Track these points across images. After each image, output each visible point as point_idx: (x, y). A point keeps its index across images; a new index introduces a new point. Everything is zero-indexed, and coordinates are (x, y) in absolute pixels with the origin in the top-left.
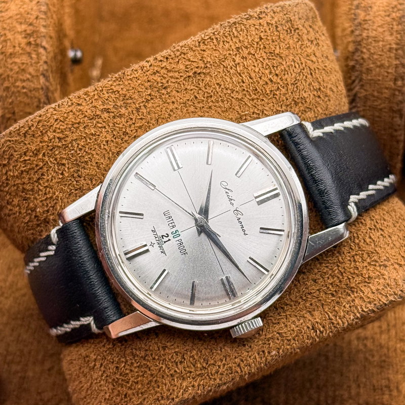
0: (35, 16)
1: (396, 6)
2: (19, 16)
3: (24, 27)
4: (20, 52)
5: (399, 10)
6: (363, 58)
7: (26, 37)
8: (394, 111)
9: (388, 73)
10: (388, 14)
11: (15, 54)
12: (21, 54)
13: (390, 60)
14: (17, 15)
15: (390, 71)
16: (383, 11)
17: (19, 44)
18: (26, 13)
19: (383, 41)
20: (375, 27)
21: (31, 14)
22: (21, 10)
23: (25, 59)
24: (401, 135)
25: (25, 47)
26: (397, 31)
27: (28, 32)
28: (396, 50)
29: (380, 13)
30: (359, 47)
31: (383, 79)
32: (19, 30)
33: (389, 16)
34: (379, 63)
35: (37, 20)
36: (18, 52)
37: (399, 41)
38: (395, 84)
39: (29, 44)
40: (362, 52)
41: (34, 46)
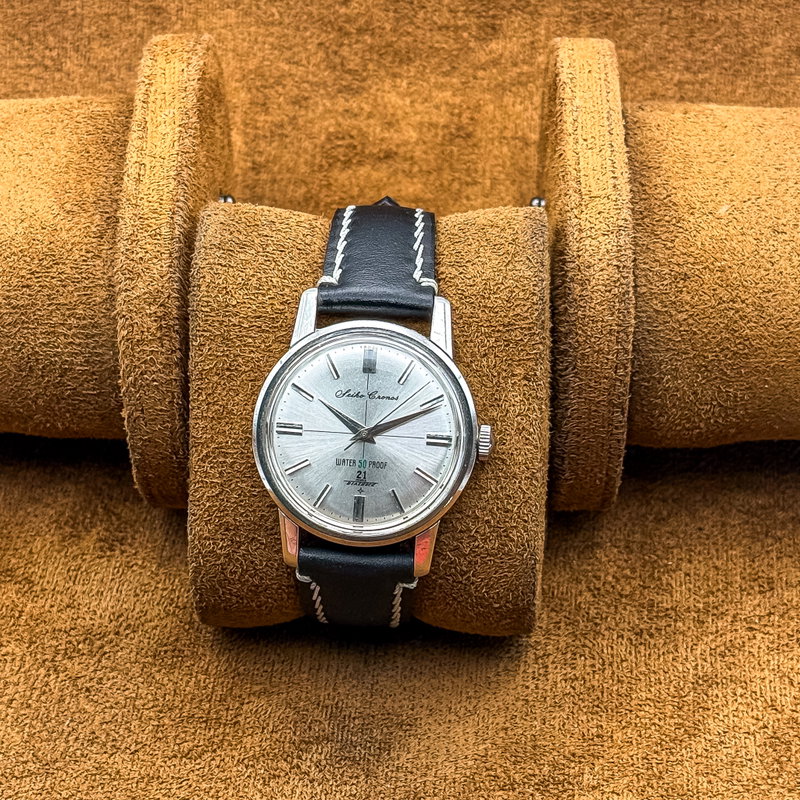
1: (618, 280)
2: (146, 296)
4: (150, 337)
5: (622, 284)
6: (577, 341)
7: (155, 321)
8: (614, 405)
9: (607, 359)
10: (609, 288)
11: (144, 340)
13: (610, 344)
14: (145, 293)
15: (610, 357)
16: (603, 285)
17: (149, 328)
19: (603, 321)
20: (593, 305)
22: (150, 287)
23: (155, 346)
24: (623, 433)
26: (619, 309)
27: (159, 314)
28: (618, 332)
29: (600, 287)
30: (573, 328)
31: (602, 366)
32: (148, 311)
33: (610, 291)
34: (597, 348)
37: (620, 322)
38: (615, 372)
39: (160, 328)
40: (577, 334)
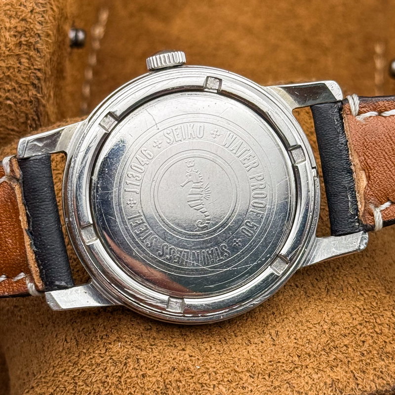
0: (29, 9)
3: (14, 21)
12: (8, 56)
18: (19, 3)
21: (25, 6)
25: (13, 48)
35: (32, 14)
36: (4, 53)
41: (25, 47)
